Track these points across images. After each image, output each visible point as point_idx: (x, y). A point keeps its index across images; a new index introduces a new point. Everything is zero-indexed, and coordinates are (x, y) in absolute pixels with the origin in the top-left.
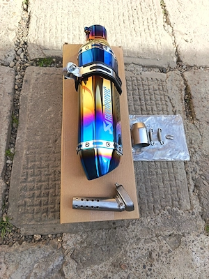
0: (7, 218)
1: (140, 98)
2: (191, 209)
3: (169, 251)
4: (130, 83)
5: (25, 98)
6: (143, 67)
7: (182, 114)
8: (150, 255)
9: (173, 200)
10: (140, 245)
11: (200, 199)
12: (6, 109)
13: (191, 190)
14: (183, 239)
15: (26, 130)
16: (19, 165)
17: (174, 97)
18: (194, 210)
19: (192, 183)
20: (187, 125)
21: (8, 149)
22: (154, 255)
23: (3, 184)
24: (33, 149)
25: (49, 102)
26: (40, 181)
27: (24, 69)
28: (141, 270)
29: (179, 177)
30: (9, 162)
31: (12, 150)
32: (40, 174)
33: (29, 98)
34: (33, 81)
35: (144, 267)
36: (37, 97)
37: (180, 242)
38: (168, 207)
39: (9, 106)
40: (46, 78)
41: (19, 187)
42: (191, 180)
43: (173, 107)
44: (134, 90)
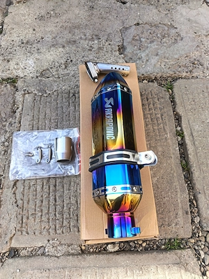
0: (169, 91)
1: (56, 201)
2: (25, 94)
3: (51, 68)
4: (65, 223)
5: (182, 191)
6: (43, 254)
7: (5, 184)
8: (66, 67)
9: (40, 101)
10: (73, 73)
11: (14, 102)
12: (196, 174)
13: (20, 108)
14: (38, 75)
15: (173, 156)
16: (170, 125)
17: (10, 207)
18: (23, 93)
19: (17, 114)
20: (4, 171)
21: (183, 138)
22: (64, 67)
23: (178, 111)
24: (162, 139)
25: (158, 188)
26: (151, 114)
27: (194, 234)
28: (74, 60)
29: (29, 118)
30: (179, 129)
31: (180, 138)
32: (152, 119)
33: (178, 190)
34: (180, 212)
35: (71, 61)
36: (172, 193)
37: (41, 73)
38: (45, 95)
39: (195, 179)
40: (167, 219)
41: (165, 110)
42: (18, 117)
43: (14, 193)
44: (62, 213)
